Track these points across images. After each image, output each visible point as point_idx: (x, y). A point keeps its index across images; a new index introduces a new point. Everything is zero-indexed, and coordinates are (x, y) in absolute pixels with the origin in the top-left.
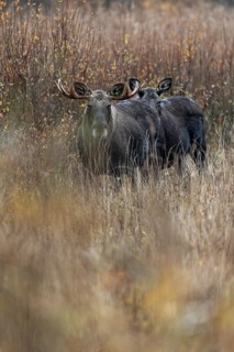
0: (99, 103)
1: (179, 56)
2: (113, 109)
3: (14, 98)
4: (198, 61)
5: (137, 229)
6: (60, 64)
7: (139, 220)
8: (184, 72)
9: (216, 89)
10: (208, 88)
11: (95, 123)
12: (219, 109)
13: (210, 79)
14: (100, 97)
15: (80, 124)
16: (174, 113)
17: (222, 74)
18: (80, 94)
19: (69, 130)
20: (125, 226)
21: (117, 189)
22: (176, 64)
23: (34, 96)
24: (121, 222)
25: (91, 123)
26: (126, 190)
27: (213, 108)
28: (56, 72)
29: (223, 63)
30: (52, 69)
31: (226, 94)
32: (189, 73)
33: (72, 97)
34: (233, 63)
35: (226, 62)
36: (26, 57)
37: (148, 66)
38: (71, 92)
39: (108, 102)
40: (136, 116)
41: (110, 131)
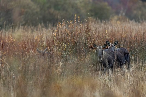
1: (122, 37)
5: (109, 87)
6: (87, 39)
7: (110, 84)
8: (123, 41)
9: (132, 46)
10: (130, 46)
11: (98, 56)
12: (133, 52)
13: (130, 43)
14: (100, 48)
17: (134, 42)
18: (95, 47)
19: (90, 58)
21: (104, 75)
22: (121, 39)
23: (79, 48)
24: (105, 85)
26: (106, 76)
27: (132, 52)
28: (86, 41)
30: (84, 40)
31: (135, 48)
32: (125, 41)
33: (92, 48)
34: (137, 38)
35: (135, 38)
36: (77, 37)
37: (113, 39)
38: (92, 46)
39: (102, 50)
40: (110, 54)
41: (103, 58)
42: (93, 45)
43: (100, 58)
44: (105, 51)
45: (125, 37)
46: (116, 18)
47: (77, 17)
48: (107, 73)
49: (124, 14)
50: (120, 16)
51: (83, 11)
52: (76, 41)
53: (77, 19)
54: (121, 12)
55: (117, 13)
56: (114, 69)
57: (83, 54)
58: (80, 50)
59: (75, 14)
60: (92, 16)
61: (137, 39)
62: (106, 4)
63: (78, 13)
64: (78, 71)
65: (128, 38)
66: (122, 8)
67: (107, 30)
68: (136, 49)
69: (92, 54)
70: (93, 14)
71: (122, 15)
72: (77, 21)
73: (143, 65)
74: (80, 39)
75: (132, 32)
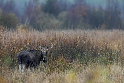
45: (29, 43)
46: (21, 26)
49: (29, 23)
50: (25, 24)
54: (27, 21)
55: (23, 22)
61: (39, 44)
62: (14, 14)
65: (32, 44)
66: (27, 19)
67: (14, 37)
71: (27, 24)
73: (45, 67)
75: (36, 39)
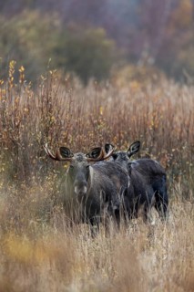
0: (80, 165)
1: (145, 125)
2: (91, 169)
3: (8, 160)
4: (161, 129)
5: (110, 268)
6: (46, 131)
7: (112, 261)
8: (150, 138)
9: (176, 153)
10: (169, 152)
11: (76, 181)
12: (179, 169)
13: (170, 144)
14: (80, 159)
15: (63, 181)
16: (141, 172)
17: (181, 140)
18: (65, 156)
19: (54, 186)
20: (100, 266)
21: (94, 235)
22: (143, 132)
23: (25, 158)
24: (97, 263)
25: (73, 181)
26: (100, 237)
27: (173, 169)
28: (42, 140)
29: (182, 131)
30: (39, 136)
31: (184, 157)
32: (154, 139)
33: (57, 159)
34: (190, 131)
35: (184, 131)
36: (18, 126)
37: (120, 133)
38: (57, 155)
39: (87, 164)
40: (110, 175)
41: (89, 187)
42: (62, 152)
43: (81, 186)
44: (97, 168)
45: (154, 127)
46: (127, 71)
47: (16, 68)
48: (102, 228)
49: (151, 61)
50: (140, 64)
51: (35, 52)
52: (16, 139)
53: (17, 75)
54: (145, 54)
55: (133, 58)
56: (122, 219)
57: (35, 175)
58: (26, 165)
59: (10, 61)
60: (60, 65)
61: (188, 132)
62: (101, 31)
63: (21, 57)
64: (21, 224)
65: (163, 130)
66: (146, 45)
67: (102, 108)
68: (188, 160)
69: (60, 176)
70: (64, 60)
71: (146, 64)
72: (16, 81)
74: (27, 133)
75: (176, 112)
